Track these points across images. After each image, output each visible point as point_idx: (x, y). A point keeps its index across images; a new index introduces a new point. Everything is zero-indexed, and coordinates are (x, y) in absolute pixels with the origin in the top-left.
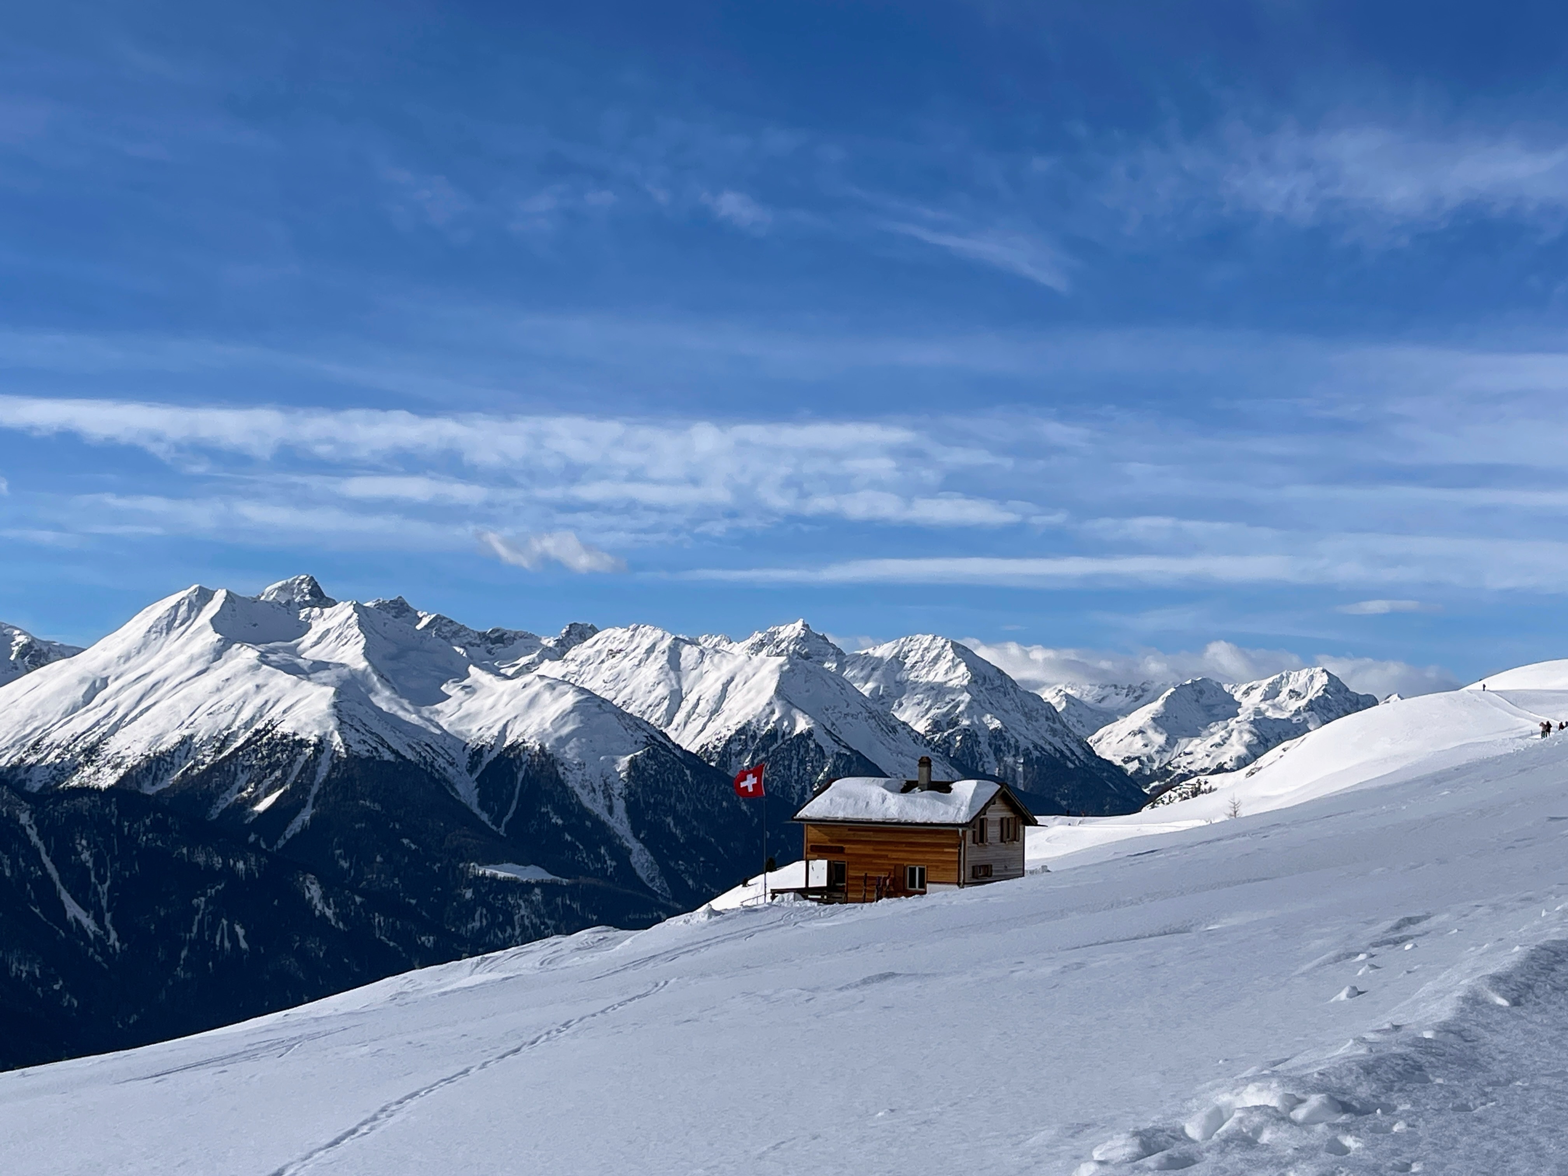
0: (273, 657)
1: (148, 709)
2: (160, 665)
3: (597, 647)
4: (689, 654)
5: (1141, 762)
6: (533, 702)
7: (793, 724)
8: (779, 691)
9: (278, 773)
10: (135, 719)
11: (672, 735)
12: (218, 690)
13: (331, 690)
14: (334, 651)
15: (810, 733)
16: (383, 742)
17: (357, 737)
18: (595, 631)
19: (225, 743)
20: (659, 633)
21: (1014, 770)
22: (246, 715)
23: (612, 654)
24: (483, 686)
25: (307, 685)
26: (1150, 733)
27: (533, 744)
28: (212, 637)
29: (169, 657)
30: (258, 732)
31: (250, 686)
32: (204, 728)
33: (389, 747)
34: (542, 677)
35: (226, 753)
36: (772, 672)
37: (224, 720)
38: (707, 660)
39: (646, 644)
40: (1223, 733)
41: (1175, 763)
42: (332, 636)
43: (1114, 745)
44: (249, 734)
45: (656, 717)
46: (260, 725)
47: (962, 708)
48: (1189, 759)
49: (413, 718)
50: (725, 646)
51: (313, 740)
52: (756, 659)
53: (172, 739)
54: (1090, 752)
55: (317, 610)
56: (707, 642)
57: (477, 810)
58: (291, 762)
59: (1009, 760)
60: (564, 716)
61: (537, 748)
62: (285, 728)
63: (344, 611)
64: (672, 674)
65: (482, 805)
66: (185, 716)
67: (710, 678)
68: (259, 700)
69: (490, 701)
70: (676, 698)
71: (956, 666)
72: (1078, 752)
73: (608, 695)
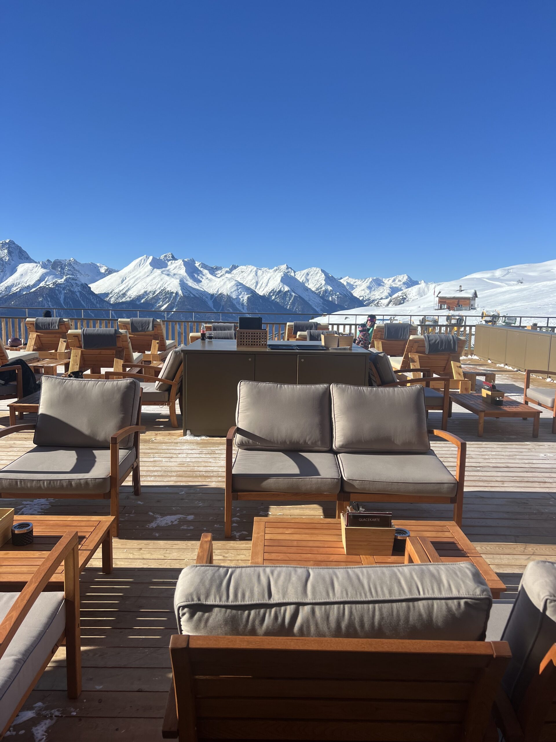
0: (164, 272)
1: (136, 284)
2: (138, 274)
3: (239, 270)
4: (260, 272)
5: (363, 297)
6: (225, 283)
7: (284, 289)
8: (281, 281)
9: (167, 300)
10: (133, 287)
11: (257, 291)
12: (152, 280)
13: (178, 280)
14: (178, 271)
15: (288, 291)
16: (191, 293)
17: (185, 291)
18: (238, 267)
19: (154, 292)
20: (253, 267)
21: (335, 299)
22: (159, 286)
23: (242, 272)
24: (213, 279)
25: (173, 279)
26: (366, 290)
27: (225, 293)
28: (150, 267)
29: (140, 272)
30: (162, 290)
31: (159, 279)
32: (149, 289)
33: (192, 294)
34: (227, 277)
35: (155, 295)
36: (279, 276)
37: (154, 287)
38: (264, 274)
39: (250, 270)
40: (383, 290)
41: (371, 297)
42: (178, 267)
43: (357, 293)
44: (160, 290)
45: (253, 287)
46: (163, 289)
47: (323, 285)
48: (375, 296)
49: (197, 287)
50: (268, 270)
51: (175, 292)
52: (276, 274)
53: (142, 292)
54: (352, 294)
55: (173, 261)
56: (264, 269)
57: (213, 309)
58: (171, 297)
59: (334, 297)
60: (232, 287)
61: (226, 294)
62: (169, 289)
63: (180, 262)
64: (256, 277)
65: (214, 307)
66: (145, 286)
67: (265, 278)
68: (162, 283)
69: (214, 284)
70: (257, 283)
71: (322, 275)
72: (349, 295)
73: (242, 282)
